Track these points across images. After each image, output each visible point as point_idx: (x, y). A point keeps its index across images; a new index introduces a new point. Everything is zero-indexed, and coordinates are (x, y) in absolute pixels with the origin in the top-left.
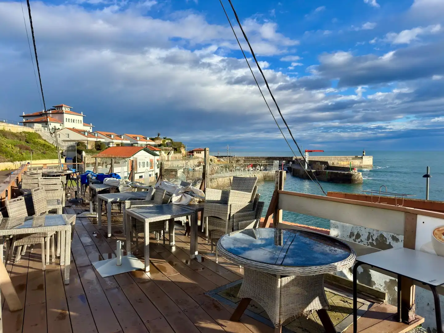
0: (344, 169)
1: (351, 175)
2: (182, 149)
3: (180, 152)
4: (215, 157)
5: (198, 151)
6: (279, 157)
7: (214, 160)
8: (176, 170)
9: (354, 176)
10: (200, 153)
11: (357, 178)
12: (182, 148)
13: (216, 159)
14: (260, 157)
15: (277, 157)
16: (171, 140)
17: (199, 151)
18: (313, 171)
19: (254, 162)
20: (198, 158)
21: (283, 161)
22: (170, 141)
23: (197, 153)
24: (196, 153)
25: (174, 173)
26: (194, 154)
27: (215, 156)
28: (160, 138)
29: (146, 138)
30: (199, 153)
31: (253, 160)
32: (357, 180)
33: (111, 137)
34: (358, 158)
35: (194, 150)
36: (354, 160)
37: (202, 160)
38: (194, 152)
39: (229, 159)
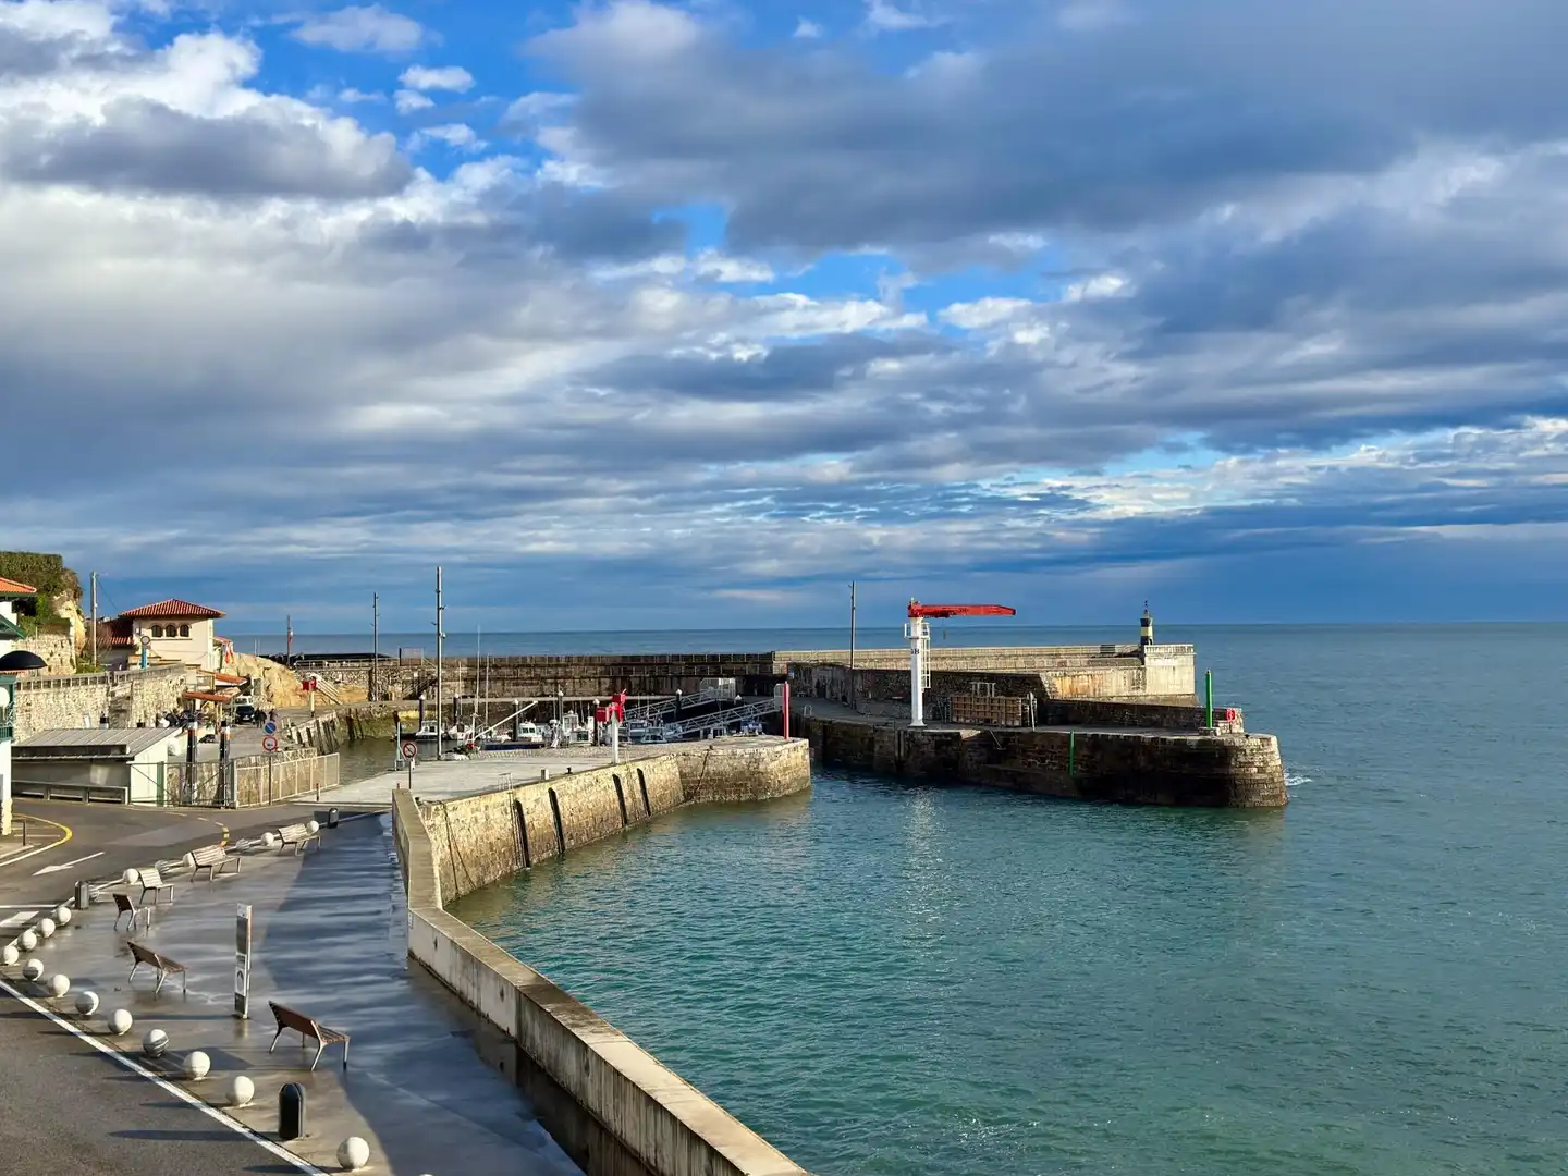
0: (1156, 717)
1: (1223, 754)
2: (62, 601)
3: (63, 626)
4: (269, 663)
5: (164, 623)
6: (687, 658)
7: (264, 682)
8: (122, 748)
9: (1242, 759)
10: (185, 633)
11: (1261, 770)
12: (65, 594)
13: (278, 679)
14: (569, 658)
15: (676, 657)
17: (177, 623)
18: (966, 733)
19: (533, 689)
20: (163, 668)
21: (721, 681)
23: (157, 633)
24: (148, 632)
25: (99, 776)
26: (136, 640)
27: (273, 659)
30: (172, 633)
31: (523, 672)
32: (1257, 782)
35: (133, 611)
37: (199, 684)
38: (135, 625)
39: (366, 677)
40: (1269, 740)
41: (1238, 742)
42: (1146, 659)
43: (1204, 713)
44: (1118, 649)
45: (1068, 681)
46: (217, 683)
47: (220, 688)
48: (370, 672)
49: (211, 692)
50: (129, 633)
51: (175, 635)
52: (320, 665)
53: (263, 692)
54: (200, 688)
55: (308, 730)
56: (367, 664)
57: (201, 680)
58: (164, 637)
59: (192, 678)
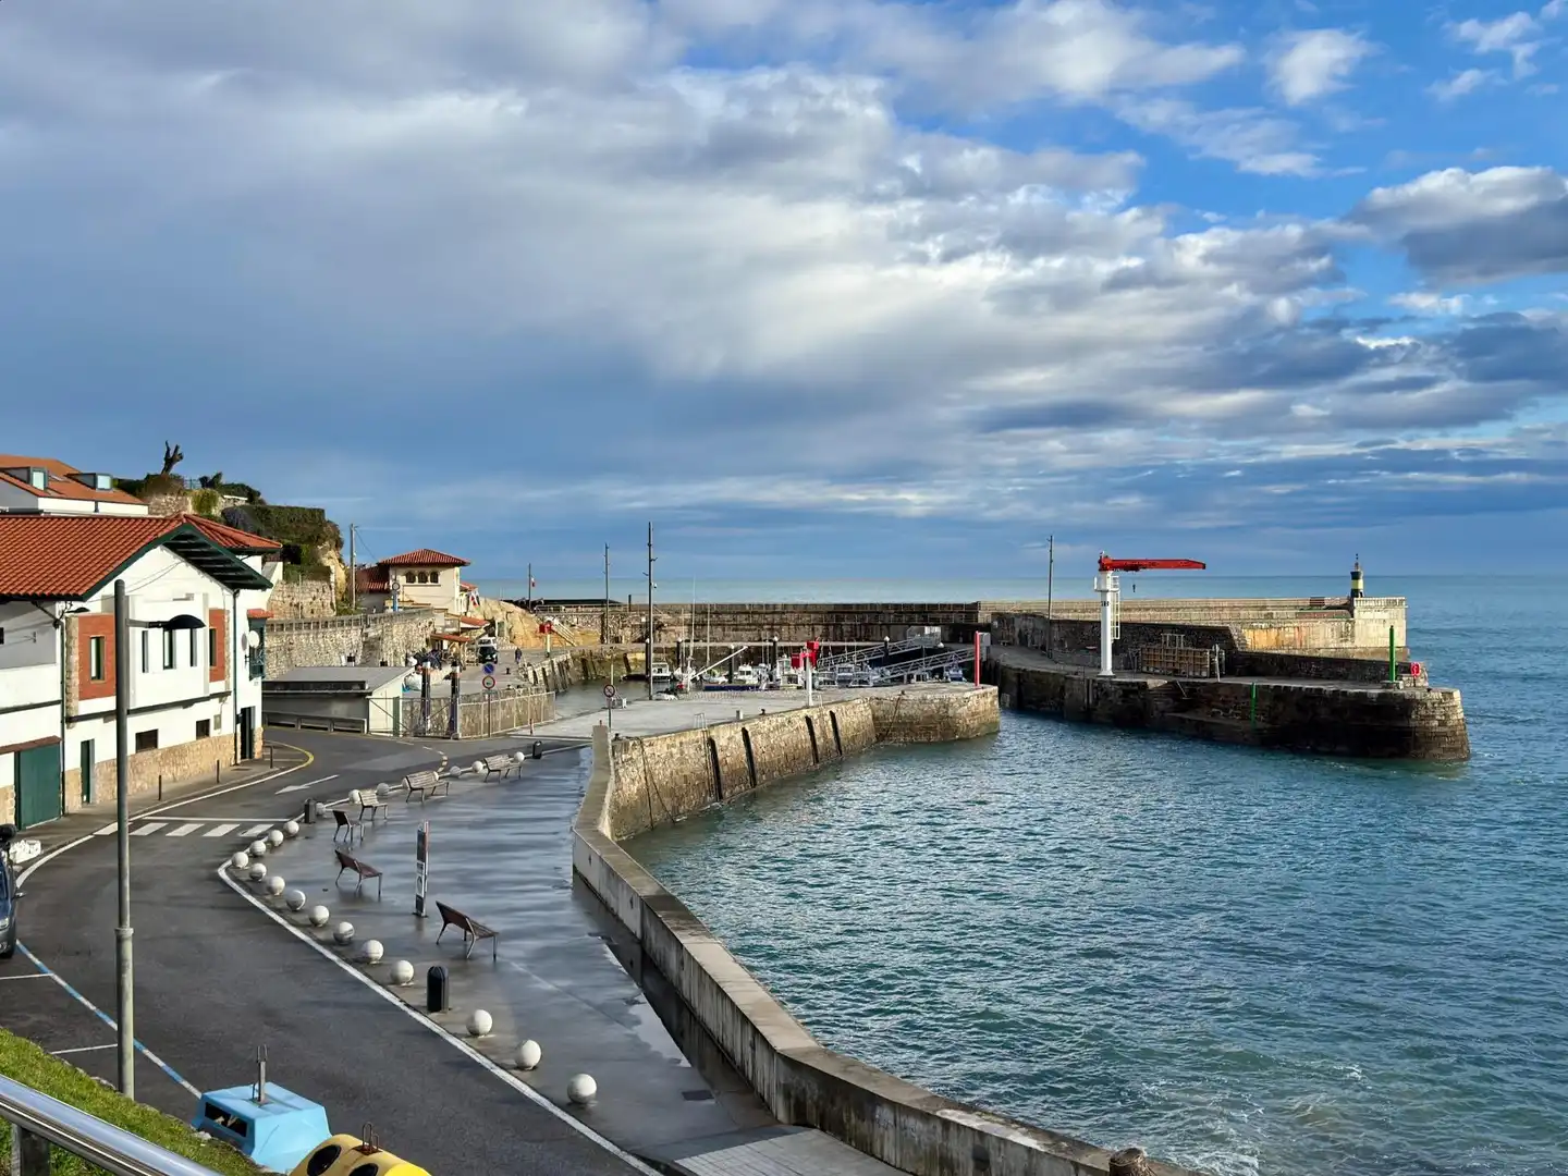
0: (1341, 670)
1: (1407, 705)
2: (325, 550)
3: (325, 573)
4: (512, 607)
5: (416, 571)
6: (897, 606)
7: (507, 625)
8: (362, 684)
9: (1423, 712)
10: (435, 579)
11: (1442, 723)
12: (327, 544)
13: (522, 625)
14: (785, 606)
15: (886, 606)
16: (252, 495)
17: (428, 570)
18: (1153, 683)
19: (751, 634)
20: (425, 610)
21: (927, 630)
22: (242, 500)
23: (410, 579)
24: (402, 579)
26: (392, 586)
27: (516, 603)
28: (178, 479)
29: (89, 481)
30: (423, 580)
31: (742, 619)
32: (1438, 735)
34: (1329, 608)
35: (389, 559)
36: (1305, 624)
37: (446, 627)
38: (391, 572)
39: (599, 621)
40: (1451, 694)
41: (1419, 695)
42: (1355, 612)
43: (1387, 666)
44: (1328, 601)
45: (1273, 632)
46: (463, 625)
47: (464, 630)
48: (602, 617)
49: (457, 634)
50: (386, 579)
51: (426, 581)
52: (558, 610)
53: (506, 632)
54: (447, 630)
55: (543, 669)
56: (599, 609)
57: (449, 623)
58: (416, 583)
59: (439, 622)
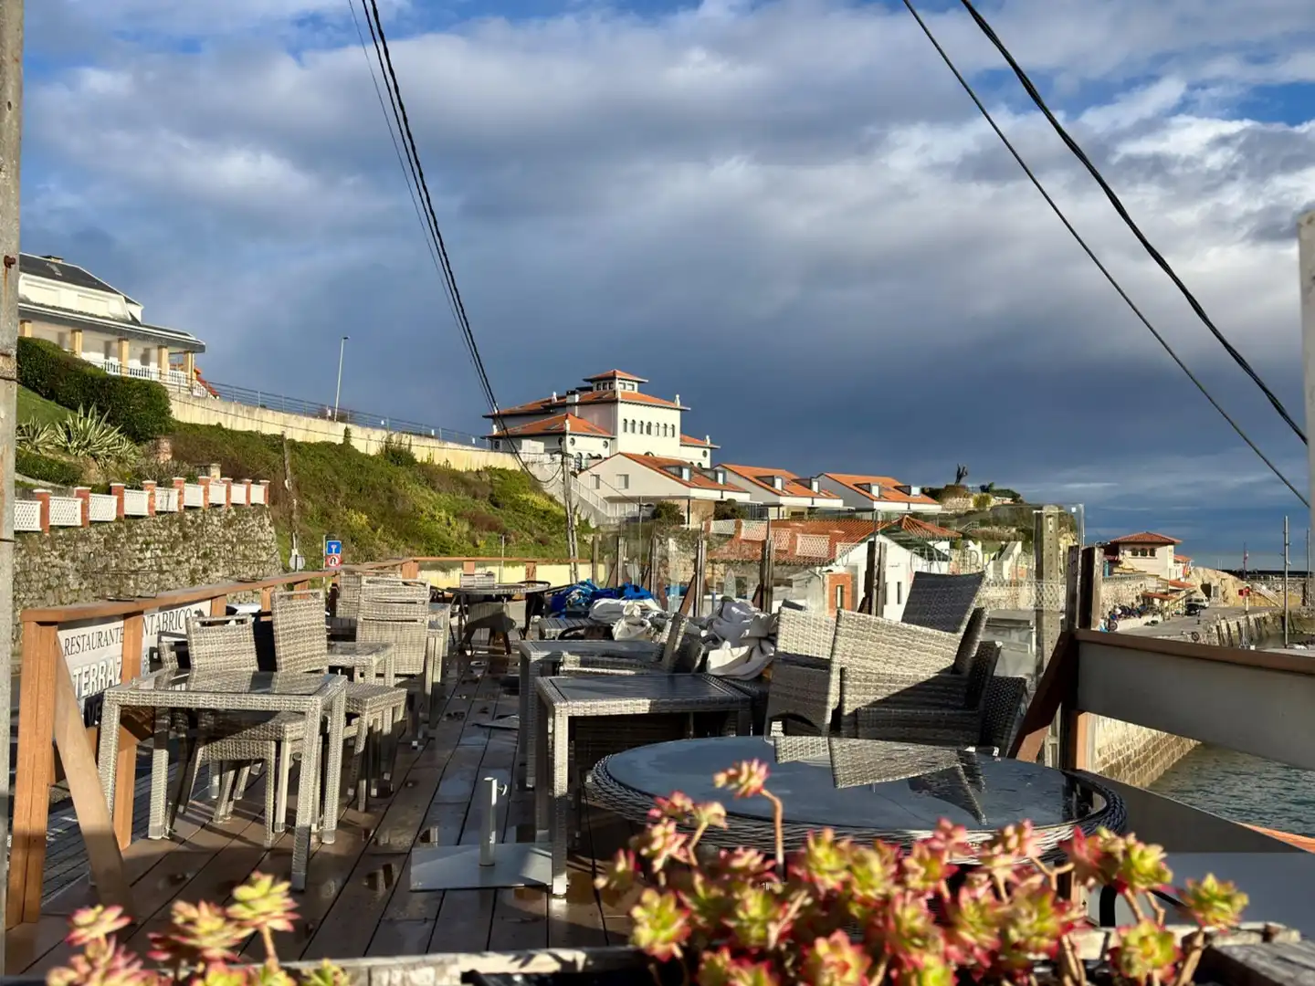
4: (1227, 575)
5: (1139, 547)
7: (1221, 589)
10: (1153, 554)
12: (1063, 529)
13: (1231, 585)
16: (1015, 497)
17: (1148, 547)
20: (1141, 575)
22: (1008, 501)
23: (1135, 554)
24: (1128, 553)
26: (1121, 558)
27: (1230, 572)
28: (964, 487)
29: (906, 489)
30: (1144, 554)
33: (773, 485)
35: (1119, 539)
37: (1159, 588)
38: (1120, 548)
39: (1301, 589)
46: (1170, 587)
47: (1172, 591)
48: (1304, 585)
49: (1166, 594)
50: (1116, 553)
51: (1146, 555)
52: (1265, 578)
53: (1220, 594)
54: (1159, 590)
55: (1238, 623)
56: (1302, 579)
57: (1160, 585)
58: (1139, 556)
59: (1151, 586)
